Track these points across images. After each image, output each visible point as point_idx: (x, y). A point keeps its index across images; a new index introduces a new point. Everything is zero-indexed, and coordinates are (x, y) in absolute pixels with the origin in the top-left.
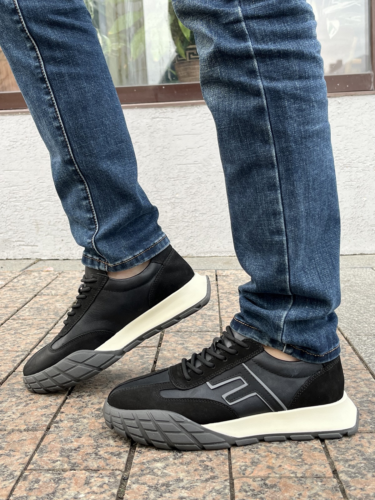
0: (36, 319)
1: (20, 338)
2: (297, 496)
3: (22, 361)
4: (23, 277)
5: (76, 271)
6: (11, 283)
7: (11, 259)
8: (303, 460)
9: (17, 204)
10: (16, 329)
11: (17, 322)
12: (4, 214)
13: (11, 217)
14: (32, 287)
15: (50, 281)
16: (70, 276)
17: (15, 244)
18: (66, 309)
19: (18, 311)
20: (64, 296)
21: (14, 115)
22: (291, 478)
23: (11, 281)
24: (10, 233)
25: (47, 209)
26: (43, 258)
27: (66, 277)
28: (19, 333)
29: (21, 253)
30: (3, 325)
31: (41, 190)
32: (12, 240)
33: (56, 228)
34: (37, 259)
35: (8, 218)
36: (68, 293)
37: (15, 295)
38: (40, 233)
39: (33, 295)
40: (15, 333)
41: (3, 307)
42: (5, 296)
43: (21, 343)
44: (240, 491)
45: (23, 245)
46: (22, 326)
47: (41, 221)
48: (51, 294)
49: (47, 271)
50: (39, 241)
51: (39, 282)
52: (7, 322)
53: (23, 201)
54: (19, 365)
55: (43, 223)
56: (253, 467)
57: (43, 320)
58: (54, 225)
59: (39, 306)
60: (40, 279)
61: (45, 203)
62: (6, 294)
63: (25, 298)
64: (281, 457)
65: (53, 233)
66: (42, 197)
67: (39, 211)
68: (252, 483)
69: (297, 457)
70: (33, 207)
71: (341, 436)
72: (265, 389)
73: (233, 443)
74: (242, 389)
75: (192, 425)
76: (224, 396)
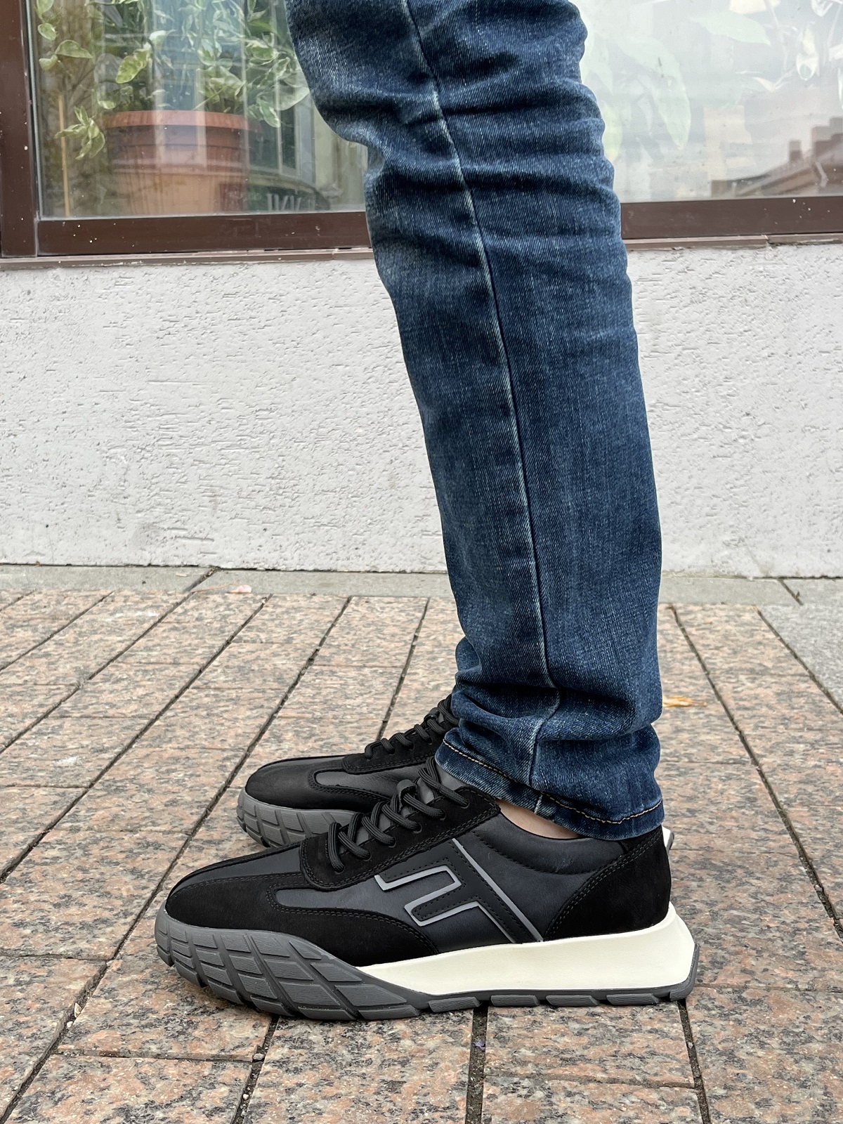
0: (241, 688)
1: (222, 725)
2: (803, 1020)
4: (192, 603)
5: (297, 594)
6: (171, 618)
7: (158, 566)
8: (808, 962)
9: (174, 451)
10: (207, 707)
11: (205, 693)
12: (146, 471)
13: (161, 478)
14: (217, 625)
15: (250, 614)
16: (288, 604)
17: (168, 534)
18: (297, 671)
19: (200, 672)
20: (286, 646)
21: (171, 266)
22: (788, 990)
23: (171, 611)
24: (158, 510)
25: (235, 464)
26: (222, 566)
27: (281, 606)
28: (217, 715)
29: (179, 552)
30: (181, 699)
31: (224, 425)
32: (161, 525)
33: (253, 504)
34: (211, 566)
35: (154, 481)
36: (292, 638)
37: (187, 640)
38: (219, 514)
39: (224, 642)
40: (208, 715)
41: (171, 664)
42: (167, 642)
43: (226, 734)
44: (696, 1008)
45: (184, 537)
46: (217, 701)
47: (221, 487)
48: (258, 640)
49: (239, 593)
50: (216, 530)
51: (229, 615)
52: (185, 694)
53: (186, 445)
54: (233, 775)
55: (226, 492)
56: (716, 971)
57: (257, 690)
58: (248, 497)
59: (242, 664)
60: (230, 610)
61: (232, 451)
62: (167, 637)
63: (209, 647)
64: (765, 955)
65: (247, 513)
66: (225, 440)
67: (218, 468)
68: (717, 996)
69: (795, 957)
70: (206, 459)
71: (656, 1000)
72: (496, 894)
73: (424, 1006)
74: (448, 893)
75: (336, 967)
76: (409, 907)
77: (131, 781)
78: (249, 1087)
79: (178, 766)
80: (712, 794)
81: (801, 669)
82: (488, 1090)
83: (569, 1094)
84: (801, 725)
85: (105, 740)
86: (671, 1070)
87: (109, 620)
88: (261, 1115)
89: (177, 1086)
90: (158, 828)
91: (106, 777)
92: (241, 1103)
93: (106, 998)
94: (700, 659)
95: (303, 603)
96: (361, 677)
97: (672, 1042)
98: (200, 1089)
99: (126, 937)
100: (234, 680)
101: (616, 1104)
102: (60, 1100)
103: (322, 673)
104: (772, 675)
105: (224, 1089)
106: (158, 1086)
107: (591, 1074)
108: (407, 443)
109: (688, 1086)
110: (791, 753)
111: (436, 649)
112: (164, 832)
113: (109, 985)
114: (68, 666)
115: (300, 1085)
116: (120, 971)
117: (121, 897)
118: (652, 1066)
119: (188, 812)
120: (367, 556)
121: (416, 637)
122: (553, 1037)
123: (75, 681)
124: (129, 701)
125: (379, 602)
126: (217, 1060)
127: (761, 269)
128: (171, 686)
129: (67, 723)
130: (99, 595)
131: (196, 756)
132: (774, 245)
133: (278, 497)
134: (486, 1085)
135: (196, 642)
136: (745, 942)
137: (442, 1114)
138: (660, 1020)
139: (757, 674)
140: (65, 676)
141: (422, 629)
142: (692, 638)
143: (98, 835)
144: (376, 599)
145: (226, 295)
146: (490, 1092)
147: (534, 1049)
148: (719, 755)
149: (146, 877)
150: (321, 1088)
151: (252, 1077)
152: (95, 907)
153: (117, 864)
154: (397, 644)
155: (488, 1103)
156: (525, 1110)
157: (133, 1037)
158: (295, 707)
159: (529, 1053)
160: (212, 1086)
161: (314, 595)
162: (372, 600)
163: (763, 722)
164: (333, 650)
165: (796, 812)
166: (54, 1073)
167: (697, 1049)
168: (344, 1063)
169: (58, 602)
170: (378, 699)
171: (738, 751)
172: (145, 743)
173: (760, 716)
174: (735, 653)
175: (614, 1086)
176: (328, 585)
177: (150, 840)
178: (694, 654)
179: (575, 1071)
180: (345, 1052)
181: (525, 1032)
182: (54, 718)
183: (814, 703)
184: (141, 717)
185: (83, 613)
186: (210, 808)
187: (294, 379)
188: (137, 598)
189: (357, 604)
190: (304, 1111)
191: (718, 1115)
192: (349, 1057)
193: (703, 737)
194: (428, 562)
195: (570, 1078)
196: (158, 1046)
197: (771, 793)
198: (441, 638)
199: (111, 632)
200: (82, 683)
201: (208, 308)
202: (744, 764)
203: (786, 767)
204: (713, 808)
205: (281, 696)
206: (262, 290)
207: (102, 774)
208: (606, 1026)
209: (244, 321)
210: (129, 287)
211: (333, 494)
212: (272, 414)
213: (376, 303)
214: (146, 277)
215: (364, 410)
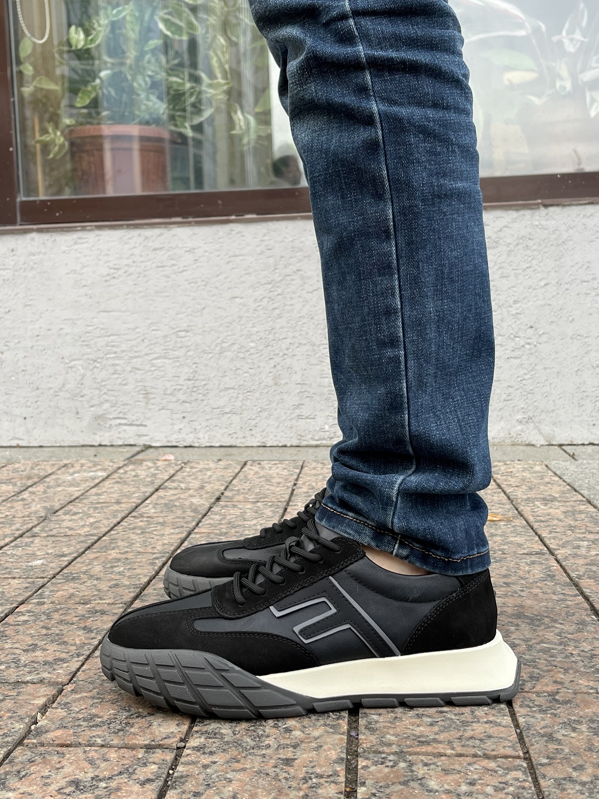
0: (167, 516)
1: (153, 538)
3: (164, 564)
4: (131, 467)
5: (208, 460)
6: (116, 476)
7: (106, 446)
9: (117, 362)
10: (140, 528)
11: (140, 520)
12: (97, 377)
13: (108, 382)
14: (149, 479)
15: (172, 472)
16: (201, 466)
17: (113, 422)
18: (208, 506)
19: (136, 507)
20: (200, 490)
21: (115, 230)
22: (591, 693)
23: (115, 471)
24: (106, 406)
25: (162, 371)
26: (153, 445)
27: (195, 468)
28: (149, 533)
29: (121, 435)
30: (122, 523)
31: (154, 342)
32: (108, 416)
33: (174, 399)
34: (144, 445)
35: (103, 384)
36: (204, 486)
37: (126, 489)
38: (150, 406)
39: (154, 489)
40: (142, 532)
41: (115, 503)
42: (112, 490)
43: (156, 543)
44: (521, 706)
45: (125, 425)
46: (149, 524)
47: (152, 388)
48: (179, 488)
49: (165, 460)
50: (148, 419)
51: (157, 474)
52: (126, 520)
53: (126, 357)
55: (155, 391)
56: (534, 682)
57: (179, 518)
59: (167, 502)
60: (158, 470)
61: (160, 361)
62: (112, 487)
63: (143, 493)
64: (571, 671)
65: (170, 406)
66: (155, 353)
67: (150, 373)
68: (536, 698)
69: (594, 672)
70: (141, 367)
71: (490, 701)
72: (363, 618)
73: (310, 707)
74: (327, 618)
75: (241, 676)
76: (297, 629)
77: (84, 573)
78: (174, 765)
79: (119, 564)
80: (521, 573)
81: (580, 497)
82: (362, 763)
83: (426, 765)
84: (584, 531)
85: (64, 549)
86: (504, 747)
87: (70, 478)
88: (183, 783)
89: (117, 766)
90: (104, 601)
91: (65, 571)
92: (168, 777)
93: (62, 709)
94: (505, 493)
95: (212, 465)
96: (256, 508)
97: (504, 729)
98: (136, 767)
99: (78, 670)
100: (162, 512)
101: (463, 770)
102: (24, 776)
103: (227, 506)
104: (559, 501)
105: (154, 767)
106: (102, 765)
107: (442, 751)
108: (286, 352)
109: (519, 757)
110: (578, 547)
111: (310, 491)
112: (109, 604)
113: (65, 700)
114: (39, 506)
115: (215, 763)
116: (73, 691)
117: (75, 644)
118: (489, 745)
119: (127, 591)
120: (258, 435)
121: (295, 484)
122: (411, 727)
123: (43, 514)
124: (83, 526)
125: (267, 464)
126: (149, 748)
127: (537, 223)
128: (115, 516)
129: (37, 540)
130: (62, 463)
131: (133, 557)
132: (546, 206)
133: (193, 394)
134: (360, 759)
135: (134, 489)
136: (555, 663)
137: (326, 780)
138: (494, 715)
139: (548, 501)
140: (36, 512)
141: (300, 479)
142: (498, 481)
143: (58, 607)
144: (265, 462)
145: (155, 249)
146: (364, 764)
147: (397, 735)
148: (524, 549)
149: (95, 631)
150: (230, 764)
151: (176, 759)
152: (55, 651)
153: (73, 624)
154: (282, 488)
155: (362, 771)
156: (392, 776)
157: (83, 733)
158: (206, 526)
159: (393, 738)
160: (145, 765)
161: (220, 460)
162: (262, 463)
163: (555, 529)
164: (235, 493)
165: (585, 583)
166: (20, 759)
167: (524, 733)
168: (248, 747)
169: (32, 468)
170: (269, 521)
171: (538, 547)
172: (95, 550)
173: (553, 526)
175: (461, 759)
176: (231, 455)
177: (97, 608)
178: (500, 490)
179: (429, 749)
180: (249, 740)
181: (389, 724)
182: (28, 537)
183: (592, 517)
184: (92, 535)
185: (50, 474)
186: (144, 589)
187: (204, 308)
188: (91, 465)
189: (251, 465)
190: (217, 780)
191: (544, 776)
192: (252, 743)
193: (512, 539)
194: (303, 438)
195: (426, 754)
196: (102, 739)
197: (566, 572)
198: (314, 484)
199: (71, 485)
200: (49, 516)
201: (142, 259)
202: (544, 554)
203: (575, 556)
204: (523, 582)
205: (196, 520)
206: (181, 245)
207: (62, 570)
208: (452, 719)
209: (167, 268)
210: (84, 245)
211: (233, 390)
212: (188, 334)
213: (262, 253)
214: (97, 238)
215: (255, 329)
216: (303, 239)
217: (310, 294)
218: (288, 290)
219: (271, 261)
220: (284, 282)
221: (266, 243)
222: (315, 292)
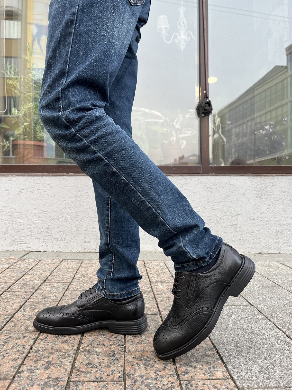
0: (21, 291)
4: (19, 262)
5: (49, 259)
7: (15, 251)
9: (21, 222)
11: (10, 293)
12: (13, 227)
13: (17, 228)
14: (23, 269)
15: (34, 265)
16: (45, 262)
17: (18, 243)
20: (40, 276)
21: (23, 176)
23: (12, 265)
24: (16, 237)
25: (37, 225)
26: (33, 251)
27: (43, 263)
29: (21, 247)
31: (34, 215)
32: (17, 240)
33: (41, 235)
34: (29, 251)
35: (15, 229)
36: (42, 273)
38: (32, 237)
39: (23, 275)
41: (4, 283)
43: (9, 309)
45: (23, 243)
46: (12, 296)
47: (33, 231)
48: (33, 274)
50: (31, 242)
51: (28, 266)
52: (4, 293)
53: (24, 220)
57: (25, 292)
58: (40, 233)
59: (25, 283)
60: (29, 264)
61: (36, 222)
62: (7, 274)
63: (18, 277)
65: (39, 237)
66: (35, 219)
67: (33, 226)
70: (30, 224)
94: (149, 278)
95: (50, 262)
96: (57, 286)
103: (46, 285)
104: (167, 283)
111: (81, 276)
120: (70, 248)
121: (77, 272)
125: (70, 261)
133: (48, 233)
135: (15, 275)
139: (163, 282)
141: (79, 270)
142: (148, 271)
144: (70, 260)
145: (37, 184)
154: (71, 275)
158: (34, 298)
161: (53, 259)
162: (68, 261)
163: (163, 299)
164: (53, 277)
170: (59, 294)
174: (158, 276)
176: (58, 256)
187: (53, 204)
188: (5, 261)
189: (64, 262)
194: (85, 249)
201: (32, 187)
202: (157, 315)
205: (32, 294)
206: (46, 183)
209: (41, 190)
210: (12, 181)
211: (62, 232)
212: (47, 213)
213: (74, 186)
214: (17, 179)
215: (71, 212)
216: (88, 182)
217: (90, 201)
218: (83, 199)
219: (77, 189)
220: (81, 196)
221: (76, 183)
222: (92, 200)
